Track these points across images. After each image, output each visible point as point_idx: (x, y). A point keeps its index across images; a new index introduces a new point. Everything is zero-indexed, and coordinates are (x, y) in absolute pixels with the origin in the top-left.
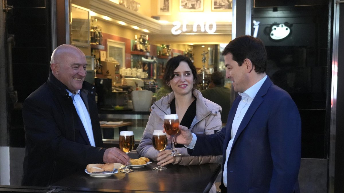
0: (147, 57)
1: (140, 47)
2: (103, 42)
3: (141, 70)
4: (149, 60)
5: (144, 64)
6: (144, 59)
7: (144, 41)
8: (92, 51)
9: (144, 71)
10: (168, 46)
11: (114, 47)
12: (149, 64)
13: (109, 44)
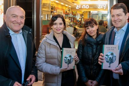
0: (70, 15)
1: (68, 12)
2: (55, 10)
3: (68, 19)
4: (71, 16)
5: (69, 17)
6: (69, 16)
7: (69, 10)
8: (51, 13)
9: (69, 19)
10: (76, 12)
11: (60, 12)
12: (71, 17)
13: (58, 11)
